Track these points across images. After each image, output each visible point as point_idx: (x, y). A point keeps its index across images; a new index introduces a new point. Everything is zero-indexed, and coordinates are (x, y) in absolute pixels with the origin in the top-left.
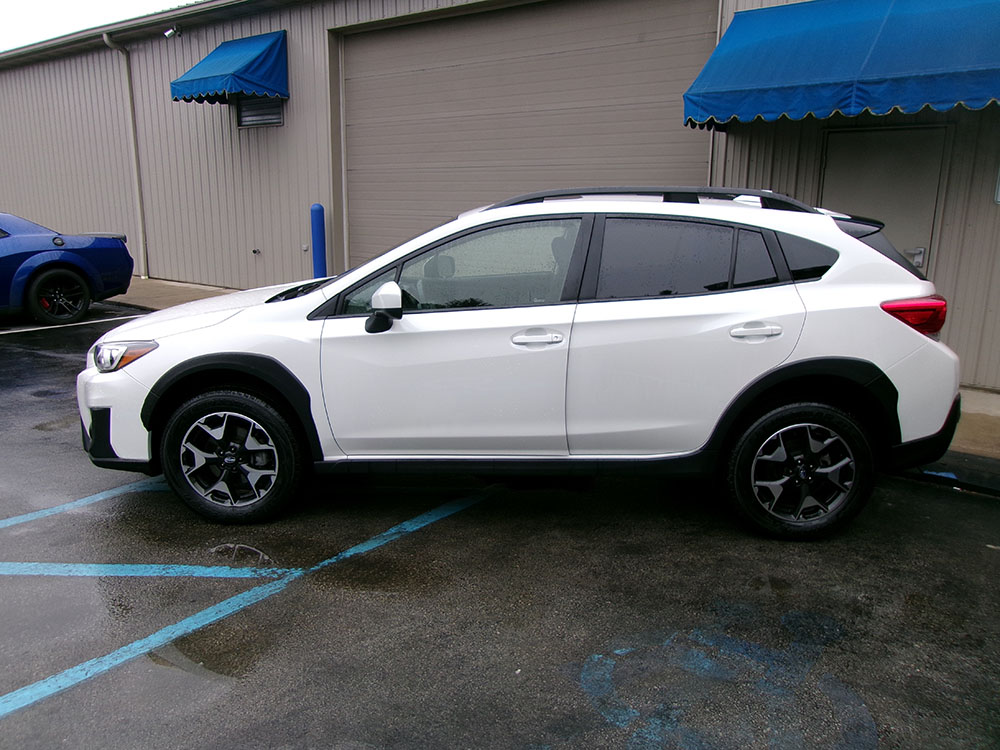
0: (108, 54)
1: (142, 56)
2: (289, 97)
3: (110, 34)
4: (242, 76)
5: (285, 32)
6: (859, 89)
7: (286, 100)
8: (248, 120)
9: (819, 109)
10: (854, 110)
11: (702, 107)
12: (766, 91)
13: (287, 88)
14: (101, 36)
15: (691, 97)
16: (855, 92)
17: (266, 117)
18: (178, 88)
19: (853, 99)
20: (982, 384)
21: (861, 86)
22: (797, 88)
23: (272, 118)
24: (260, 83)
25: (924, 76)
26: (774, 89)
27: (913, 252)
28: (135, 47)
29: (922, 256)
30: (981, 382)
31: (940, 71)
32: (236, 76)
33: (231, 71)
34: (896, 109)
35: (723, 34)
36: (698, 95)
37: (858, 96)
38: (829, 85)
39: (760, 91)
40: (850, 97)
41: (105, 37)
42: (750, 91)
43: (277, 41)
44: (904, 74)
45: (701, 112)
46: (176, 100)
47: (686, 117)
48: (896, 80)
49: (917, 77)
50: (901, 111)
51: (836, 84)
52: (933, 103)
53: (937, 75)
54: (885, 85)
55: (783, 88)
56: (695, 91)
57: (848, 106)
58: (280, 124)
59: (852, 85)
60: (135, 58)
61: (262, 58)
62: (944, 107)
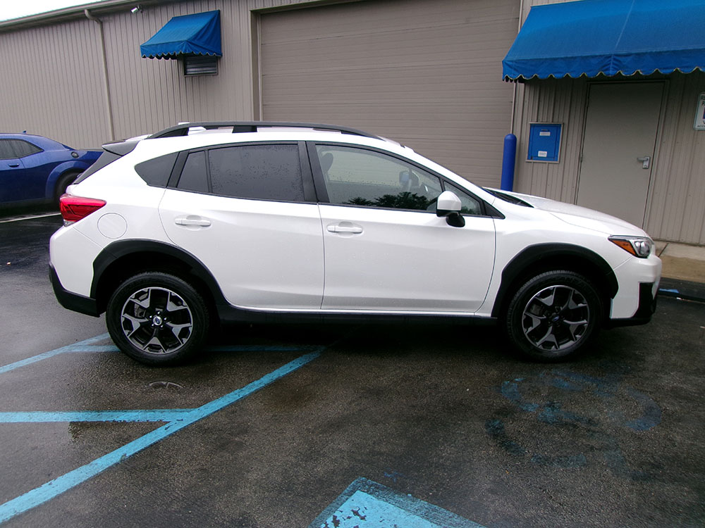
0: (86, 23)
1: (112, 25)
2: (222, 55)
3: (89, 10)
4: (193, 42)
5: (219, 11)
6: (615, 59)
7: (220, 58)
8: (191, 70)
9: (590, 71)
10: (611, 72)
11: (515, 69)
12: (555, 59)
13: (221, 49)
14: (83, 11)
15: (508, 63)
16: (612, 61)
17: (205, 69)
18: (145, 49)
19: (611, 65)
20: (684, 240)
21: (617, 58)
22: (575, 58)
23: (209, 70)
24: (204, 46)
25: (656, 52)
26: (562, 58)
27: (642, 159)
28: (106, 18)
29: (648, 162)
30: (683, 239)
31: (665, 49)
32: (189, 42)
33: (185, 39)
34: (638, 72)
35: (523, 23)
36: (512, 61)
37: (613, 64)
38: (596, 56)
39: (551, 59)
40: (610, 64)
41: (86, 12)
42: (546, 59)
43: (214, 18)
44: (644, 50)
45: (513, 72)
46: (145, 57)
47: (504, 75)
48: (638, 54)
49: (651, 53)
50: (641, 73)
51: (600, 56)
52: (660, 69)
53: (663, 52)
54: (631, 57)
55: (567, 58)
56: (510, 58)
57: (608, 69)
58: (216, 74)
59: (610, 57)
60: (106, 26)
61: (204, 30)
62: (668, 71)
